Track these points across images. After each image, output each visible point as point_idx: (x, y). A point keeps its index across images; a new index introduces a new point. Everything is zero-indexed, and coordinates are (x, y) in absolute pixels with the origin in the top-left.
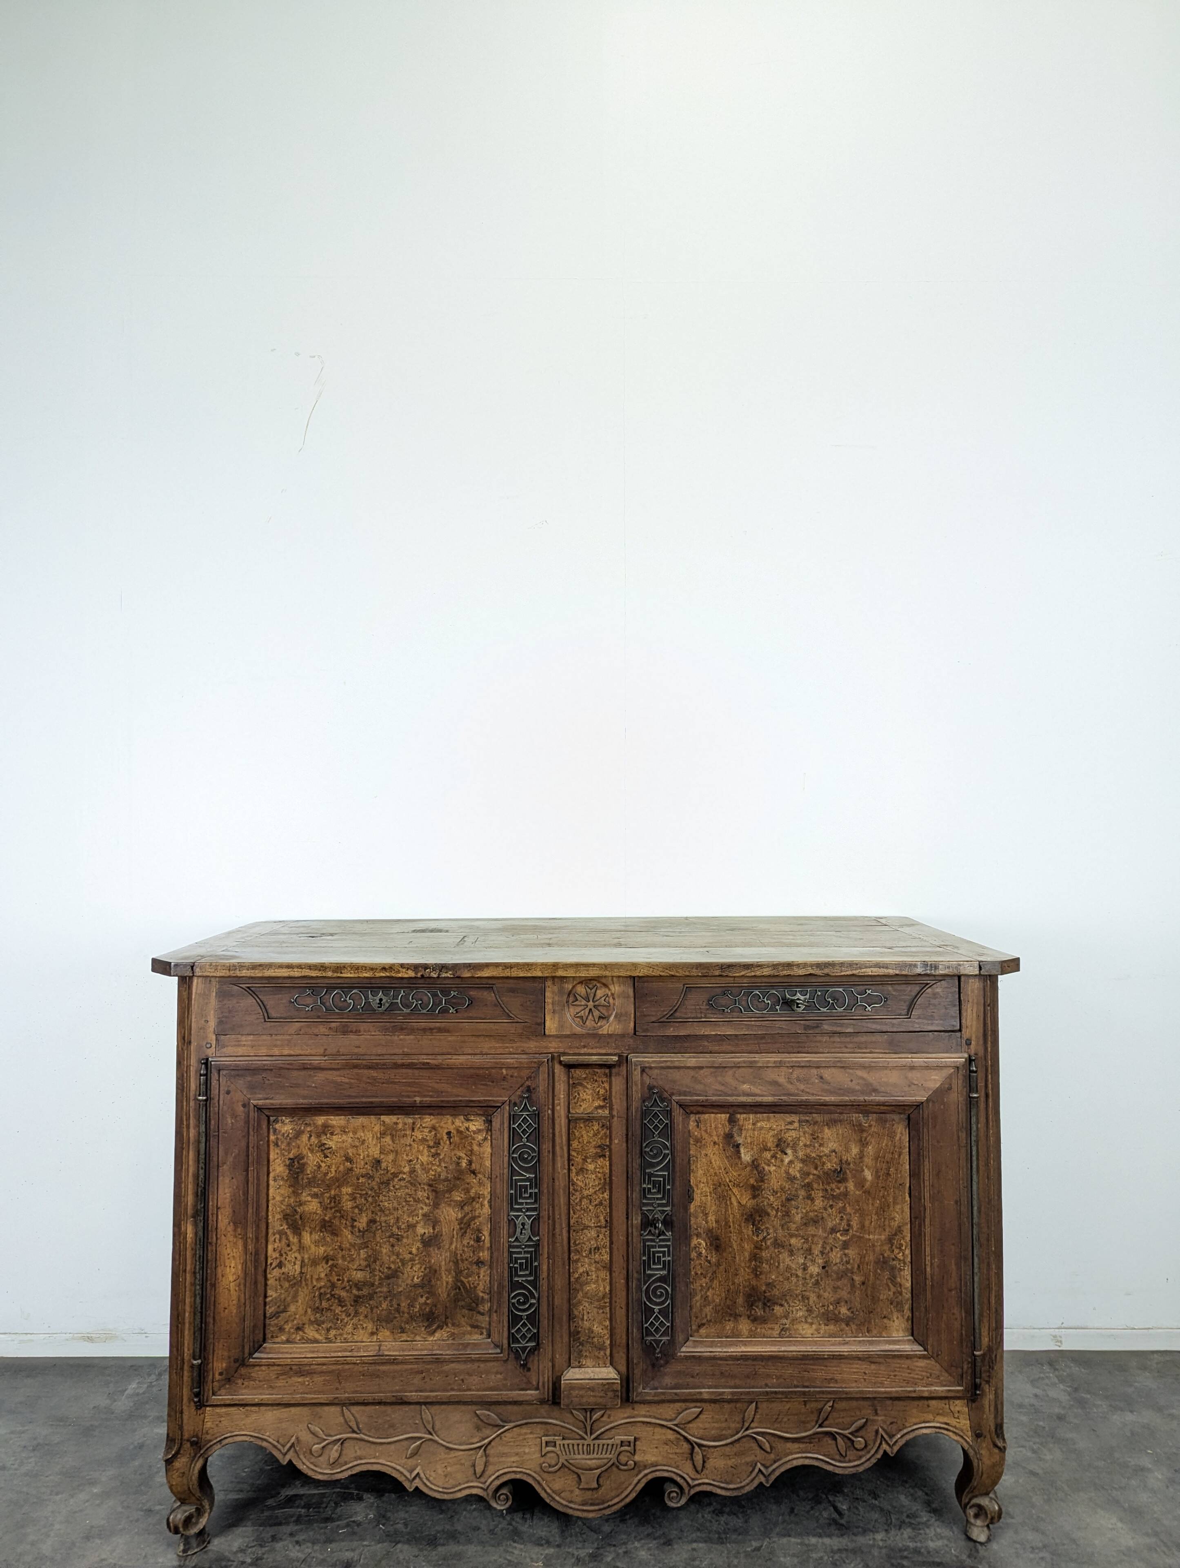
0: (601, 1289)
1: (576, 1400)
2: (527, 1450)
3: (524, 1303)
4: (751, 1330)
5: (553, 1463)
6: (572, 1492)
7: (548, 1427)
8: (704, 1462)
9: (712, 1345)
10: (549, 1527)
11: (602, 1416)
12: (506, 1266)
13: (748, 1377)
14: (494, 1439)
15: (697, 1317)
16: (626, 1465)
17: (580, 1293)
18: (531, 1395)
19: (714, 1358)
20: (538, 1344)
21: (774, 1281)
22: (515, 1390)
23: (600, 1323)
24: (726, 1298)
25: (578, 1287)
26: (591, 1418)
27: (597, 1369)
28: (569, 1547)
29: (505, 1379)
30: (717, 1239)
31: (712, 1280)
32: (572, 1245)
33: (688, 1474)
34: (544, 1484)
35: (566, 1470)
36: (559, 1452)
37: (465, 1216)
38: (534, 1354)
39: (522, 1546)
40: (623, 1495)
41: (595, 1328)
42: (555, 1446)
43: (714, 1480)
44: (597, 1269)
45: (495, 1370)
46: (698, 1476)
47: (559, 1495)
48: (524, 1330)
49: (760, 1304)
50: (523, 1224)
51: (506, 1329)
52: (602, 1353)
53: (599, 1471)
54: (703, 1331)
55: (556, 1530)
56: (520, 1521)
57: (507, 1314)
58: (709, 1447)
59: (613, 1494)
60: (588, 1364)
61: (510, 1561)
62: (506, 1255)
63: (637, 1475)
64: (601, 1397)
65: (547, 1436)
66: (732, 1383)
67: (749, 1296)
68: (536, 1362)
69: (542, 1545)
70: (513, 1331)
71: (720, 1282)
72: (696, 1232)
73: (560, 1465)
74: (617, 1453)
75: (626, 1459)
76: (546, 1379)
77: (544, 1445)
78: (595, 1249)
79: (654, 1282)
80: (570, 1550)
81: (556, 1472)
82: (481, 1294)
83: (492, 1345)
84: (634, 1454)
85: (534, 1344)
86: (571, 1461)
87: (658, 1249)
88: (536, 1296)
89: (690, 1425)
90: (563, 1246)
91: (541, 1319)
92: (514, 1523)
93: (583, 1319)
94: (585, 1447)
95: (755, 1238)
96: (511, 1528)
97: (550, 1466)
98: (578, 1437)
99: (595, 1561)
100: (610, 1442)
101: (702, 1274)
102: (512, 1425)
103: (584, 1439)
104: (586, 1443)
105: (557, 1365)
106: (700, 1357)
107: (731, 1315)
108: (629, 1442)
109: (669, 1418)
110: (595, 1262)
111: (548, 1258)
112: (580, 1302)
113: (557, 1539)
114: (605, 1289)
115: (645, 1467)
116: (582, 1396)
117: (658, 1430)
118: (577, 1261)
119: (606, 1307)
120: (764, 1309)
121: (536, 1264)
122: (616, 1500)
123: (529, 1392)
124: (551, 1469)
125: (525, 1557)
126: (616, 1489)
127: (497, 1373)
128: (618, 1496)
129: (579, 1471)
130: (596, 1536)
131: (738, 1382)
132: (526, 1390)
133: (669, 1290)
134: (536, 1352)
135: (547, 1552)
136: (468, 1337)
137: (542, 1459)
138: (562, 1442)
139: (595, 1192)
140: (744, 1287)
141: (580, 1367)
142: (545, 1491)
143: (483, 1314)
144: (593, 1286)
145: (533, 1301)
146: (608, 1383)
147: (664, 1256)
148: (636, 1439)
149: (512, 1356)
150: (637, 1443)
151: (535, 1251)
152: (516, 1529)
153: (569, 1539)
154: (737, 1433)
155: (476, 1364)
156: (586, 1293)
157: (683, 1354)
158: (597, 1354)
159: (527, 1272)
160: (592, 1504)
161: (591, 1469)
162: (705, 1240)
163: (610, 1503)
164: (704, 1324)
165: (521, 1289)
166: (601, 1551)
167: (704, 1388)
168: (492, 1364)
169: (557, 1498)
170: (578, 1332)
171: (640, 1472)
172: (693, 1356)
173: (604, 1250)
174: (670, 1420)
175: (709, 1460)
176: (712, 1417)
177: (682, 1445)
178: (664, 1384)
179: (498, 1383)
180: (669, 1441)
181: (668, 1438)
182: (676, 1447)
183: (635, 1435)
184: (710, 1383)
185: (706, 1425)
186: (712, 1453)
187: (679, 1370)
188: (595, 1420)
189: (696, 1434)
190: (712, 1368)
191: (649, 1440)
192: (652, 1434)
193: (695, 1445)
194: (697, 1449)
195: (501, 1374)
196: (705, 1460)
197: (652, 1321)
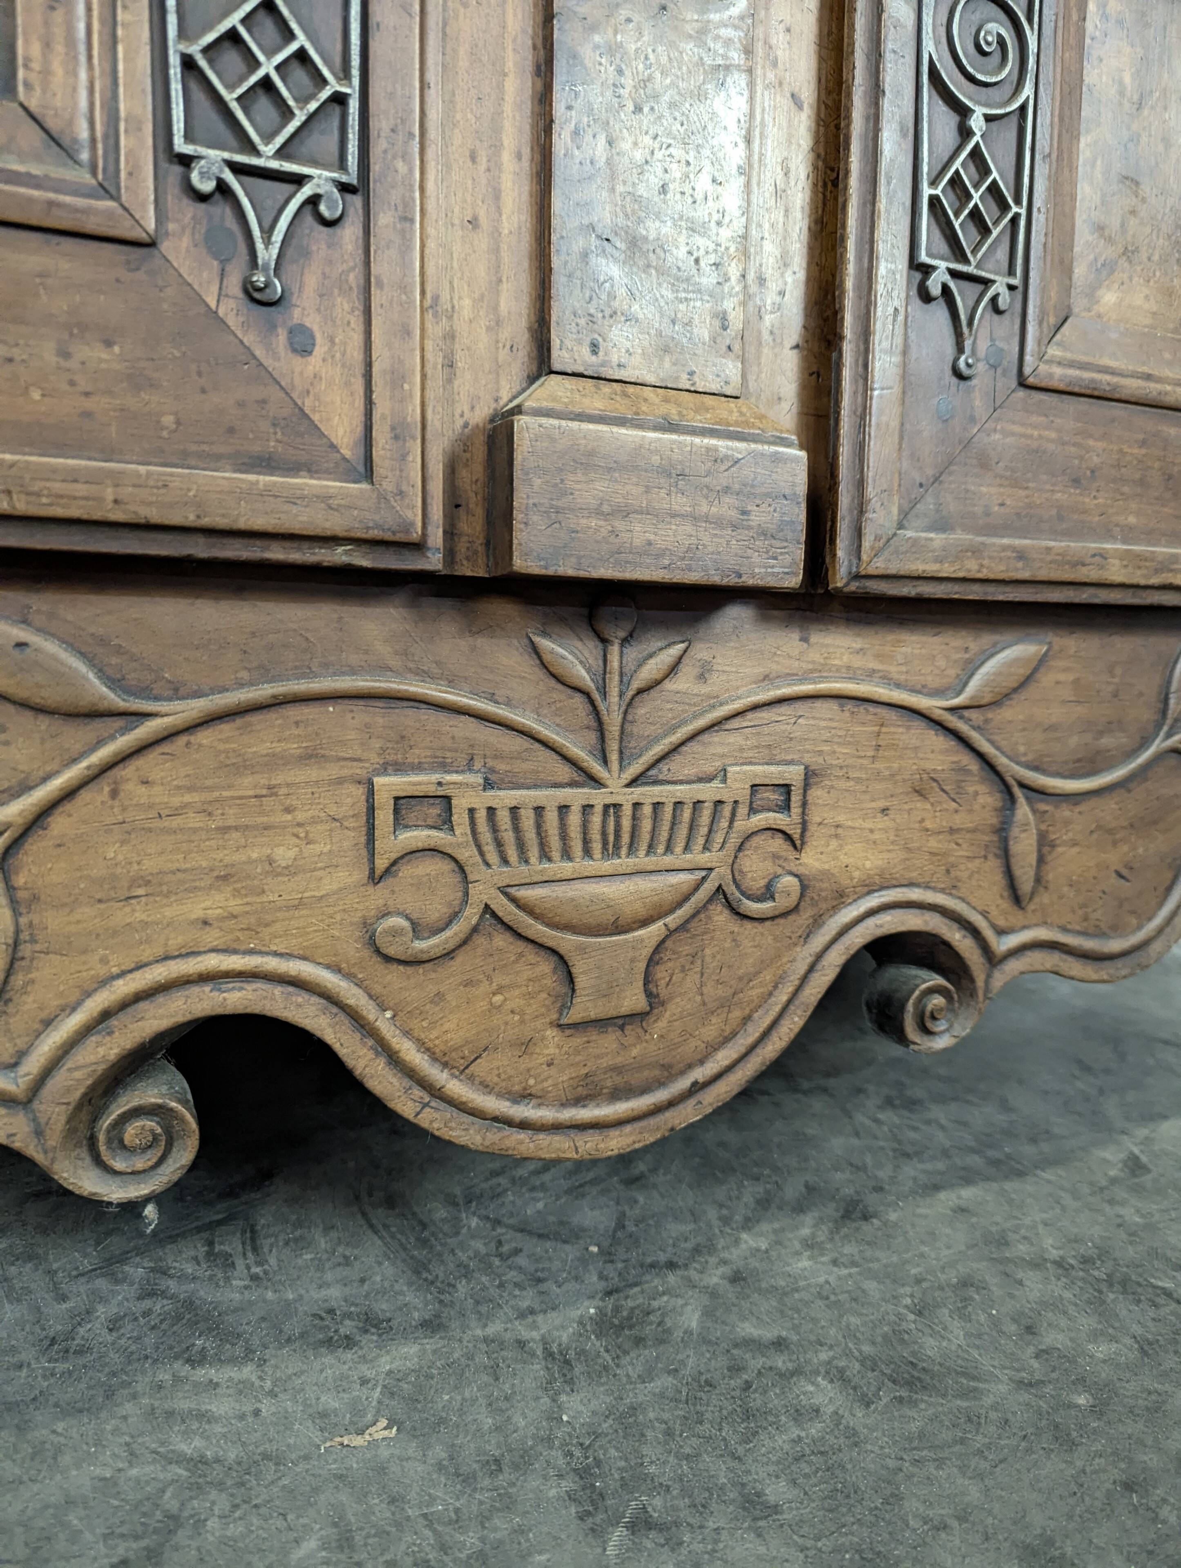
2: (284, 854)
5: (435, 911)
6: (526, 1046)
7: (409, 717)
8: (1041, 860)
10: (347, 1262)
11: (673, 669)
14: (69, 794)
16: (768, 893)
27: (686, 397)
28: (485, 1319)
29: (139, 380)
33: (984, 914)
34: (384, 1024)
35: (501, 940)
36: (467, 854)
39: (248, 1372)
40: (753, 1033)
42: (446, 822)
43: (1064, 929)
45: (58, 307)
46: (1016, 917)
47: (463, 1071)
53: (656, 930)
54: (1108, 297)
55: (388, 1269)
56: (203, 1271)
58: (1058, 798)
59: (710, 1032)
61: (198, 1463)
63: (807, 937)
65: (399, 768)
69: (349, 1342)
73: (472, 915)
74: (734, 840)
75: (769, 868)
76: (413, 411)
77: (384, 817)
80: (494, 1328)
81: (449, 955)
84: (795, 843)
86: (525, 894)
89: (1005, 712)
92: (172, 1285)
94: (596, 819)
96: (159, 1306)
97: (418, 929)
98: (564, 772)
99: (639, 1341)
100: (709, 792)
102: (196, 707)
103: (595, 781)
104: (598, 798)
106: (1115, 388)
108: (786, 788)
109: (934, 682)
113: (412, 1298)
115: (840, 898)
117: (897, 734)
122: (724, 1057)
124: (420, 945)
125: (285, 1421)
126: (726, 1004)
127: (78, 328)
128: (726, 1040)
129: (566, 941)
130: (571, 1252)
133: (1031, 33)
135: (385, 1363)
137: (377, 897)
138: (481, 800)
142: (394, 1059)
148: (810, 777)
150: (816, 794)
152: (189, 1304)
153: (462, 1288)
154: (1144, 743)
157: (1056, 370)
160: (617, 1095)
161: (618, 928)
163: (700, 1074)
166: (634, 1299)
169: (456, 1088)
171: (818, 922)
172: (1093, 383)
174: (937, 693)
175: (1060, 850)
176: (1076, 681)
177: (976, 793)
178: (978, 510)
179: (89, 404)
180: (925, 776)
181: (929, 766)
182: (954, 805)
183: (808, 759)
184: (1132, 520)
185: (1056, 713)
186: (1067, 822)
187: (1035, 445)
188: (640, 692)
189: (1022, 749)
190: (1143, 451)
191: (858, 780)
192: (871, 753)
193: (1017, 791)
194: (1023, 810)
195: (109, 344)
196: (1046, 849)
197: (957, 172)
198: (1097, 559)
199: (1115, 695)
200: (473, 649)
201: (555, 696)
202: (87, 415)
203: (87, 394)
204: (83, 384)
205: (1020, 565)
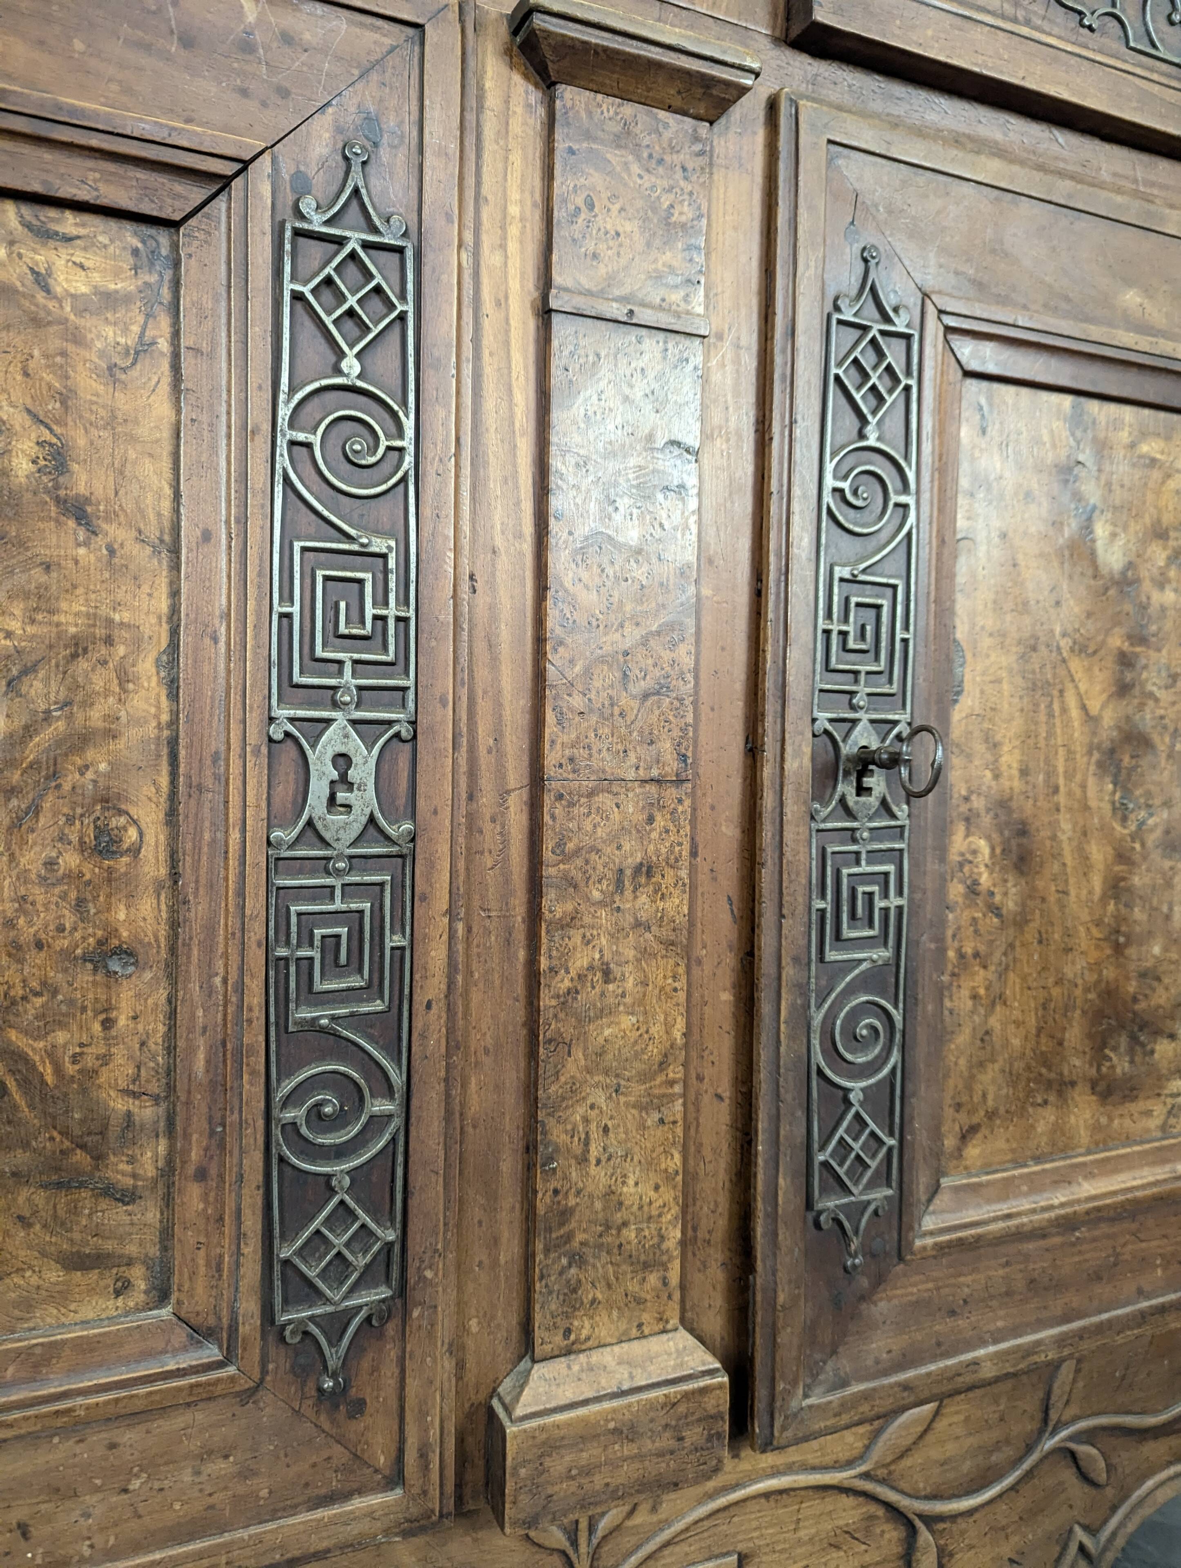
0: (656, 1030)
1: (563, 1489)
3: (339, 1121)
4: (1096, 1128)
9: (1007, 1189)
11: (632, 1513)
12: (256, 957)
13: (1097, 1277)
15: (958, 1107)
17: (578, 1053)
18: (370, 1514)
19: (1019, 1236)
20: (402, 1291)
21: (1159, 961)
22: (293, 1509)
23: (649, 1164)
24: (1039, 1030)
25: (568, 1030)
26: (591, 1529)
27: (636, 1348)
29: (246, 1474)
30: (1023, 830)
31: (1002, 974)
32: (548, 855)
37: (29, 731)
38: (381, 1336)
41: (629, 1190)
44: (644, 953)
45: (194, 1445)
48: (339, 1241)
49: (1123, 1041)
50: (343, 760)
51: (252, 1249)
52: (653, 1279)
54: (973, 1152)
57: (255, 1177)
58: (953, 1517)
60: (604, 1332)
62: (255, 904)
64: (660, 1454)
66: (1057, 1306)
67: (1097, 1015)
68: (389, 1372)
70: (285, 1253)
71: (1024, 978)
72: (963, 808)
76: (434, 1433)
78: (638, 870)
79: (850, 991)
82: (120, 1105)
83: (181, 1334)
85: (383, 1292)
87: (864, 868)
88: (397, 1079)
89: (907, 1462)
90: (504, 860)
91: (417, 1180)
93: (583, 1160)
95: (1118, 828)
101: (976, 955)
105: (471, 1363)
106: (979, 1238)
107: (1049, 1084)
109: (844, 1457)
110: (638, 924)
111: (451, 913)
112: (574, 1090)
114: (668, 1028)
116: (587, 1471)
117: (814, 1506)
118: (571, 921)
119: (671, 1098)
120: (1131, 1052)
121: (398, 940)
123: (358, 1504)
127: (207, 1454)
131: (1075, 1300)
132: (345, 1496)
133: (897, 1016)
134: (391, 1328)
136: (48, 1315)
139: (644, 642)
140: (1087, 990)
141: (568, 1352)
143: (127, 1197)
144: (627, 1021)
145: (381, 1106)
146: (687, 1396)
147: (886, 895)
148: (742, 1560)
149: (280, 1361)
151: (398, 886)
154: (1029, 1449)
155: (98, 1438)
156: (601, 1054)
157: (929, 1241)
158: (633, 1286)
159: (356, 981)
162: (988, 838)
164: (974, 1129)
165: (323, 1056)
167: (983, 1343)
168: (179, 1420)
170: (565, 1214)
172: (961, 1241)
173: (670, 873)
174: (849, 1464)
175: (958, 1556)
176: (967, 1419)
177: (883, 1532)
178: (870, 1362)
179: (211, 1501)
180: (838, 1532)
181: (841, 1523)
182: (864, 1547)
183: (740, 1547)
184: (1000, 1324)
185: (951, 1449)
186: (963, 1533)
187: (914, 1298)
188: (604, 1537)
189: (921, 1485)
190: (1007, 1270)
191: (781, 1552)
192: (793, 1527)
193: (918, 1523)
194: (925, 1536)
195: (226, 1457)
196: (945, 1561)
197: (842, 1138)
198: (972, 1367)
199: (1002, 1420)
200: (475, 1540)
201: (537, 1557)
202: (211, 1507)
203: (210, 1495)
204: (209, 1489)
205: (906, 1394)
